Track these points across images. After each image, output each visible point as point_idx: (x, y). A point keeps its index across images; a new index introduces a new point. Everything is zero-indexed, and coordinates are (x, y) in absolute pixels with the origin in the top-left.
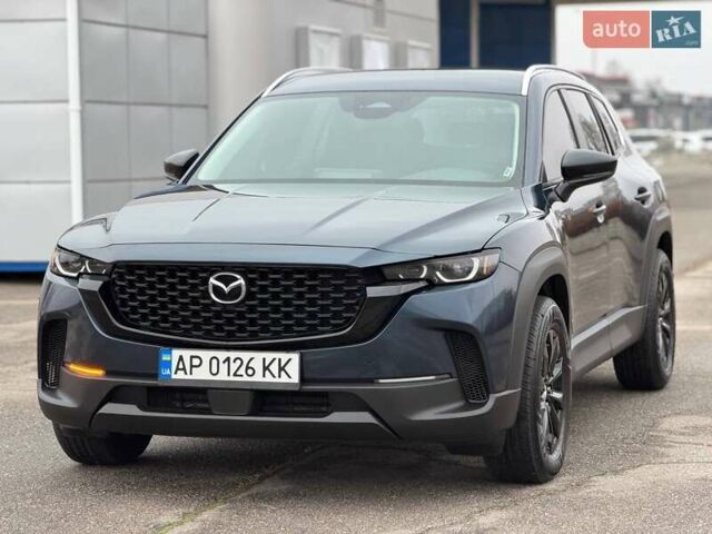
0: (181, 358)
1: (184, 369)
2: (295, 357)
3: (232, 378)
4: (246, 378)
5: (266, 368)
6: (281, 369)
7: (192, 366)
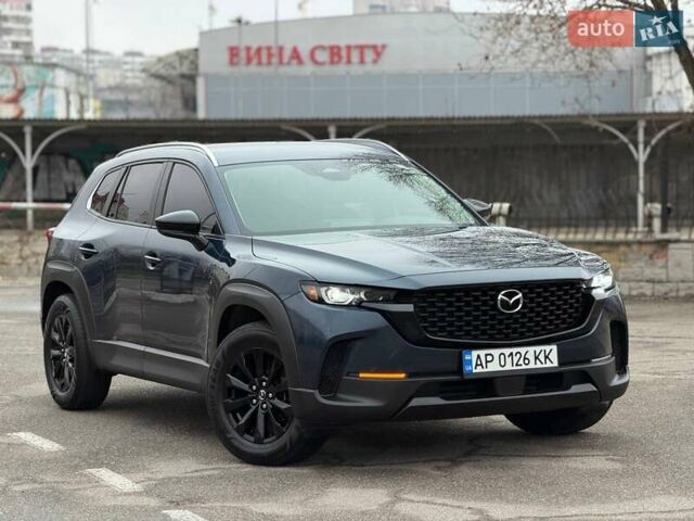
0: (479, 357)
1: (481, 365)
2: (554, 348)
3: (515, 368)
4: (524, 367)
5: (536, 358)
6: (546, 357)
7: (487, 362)
